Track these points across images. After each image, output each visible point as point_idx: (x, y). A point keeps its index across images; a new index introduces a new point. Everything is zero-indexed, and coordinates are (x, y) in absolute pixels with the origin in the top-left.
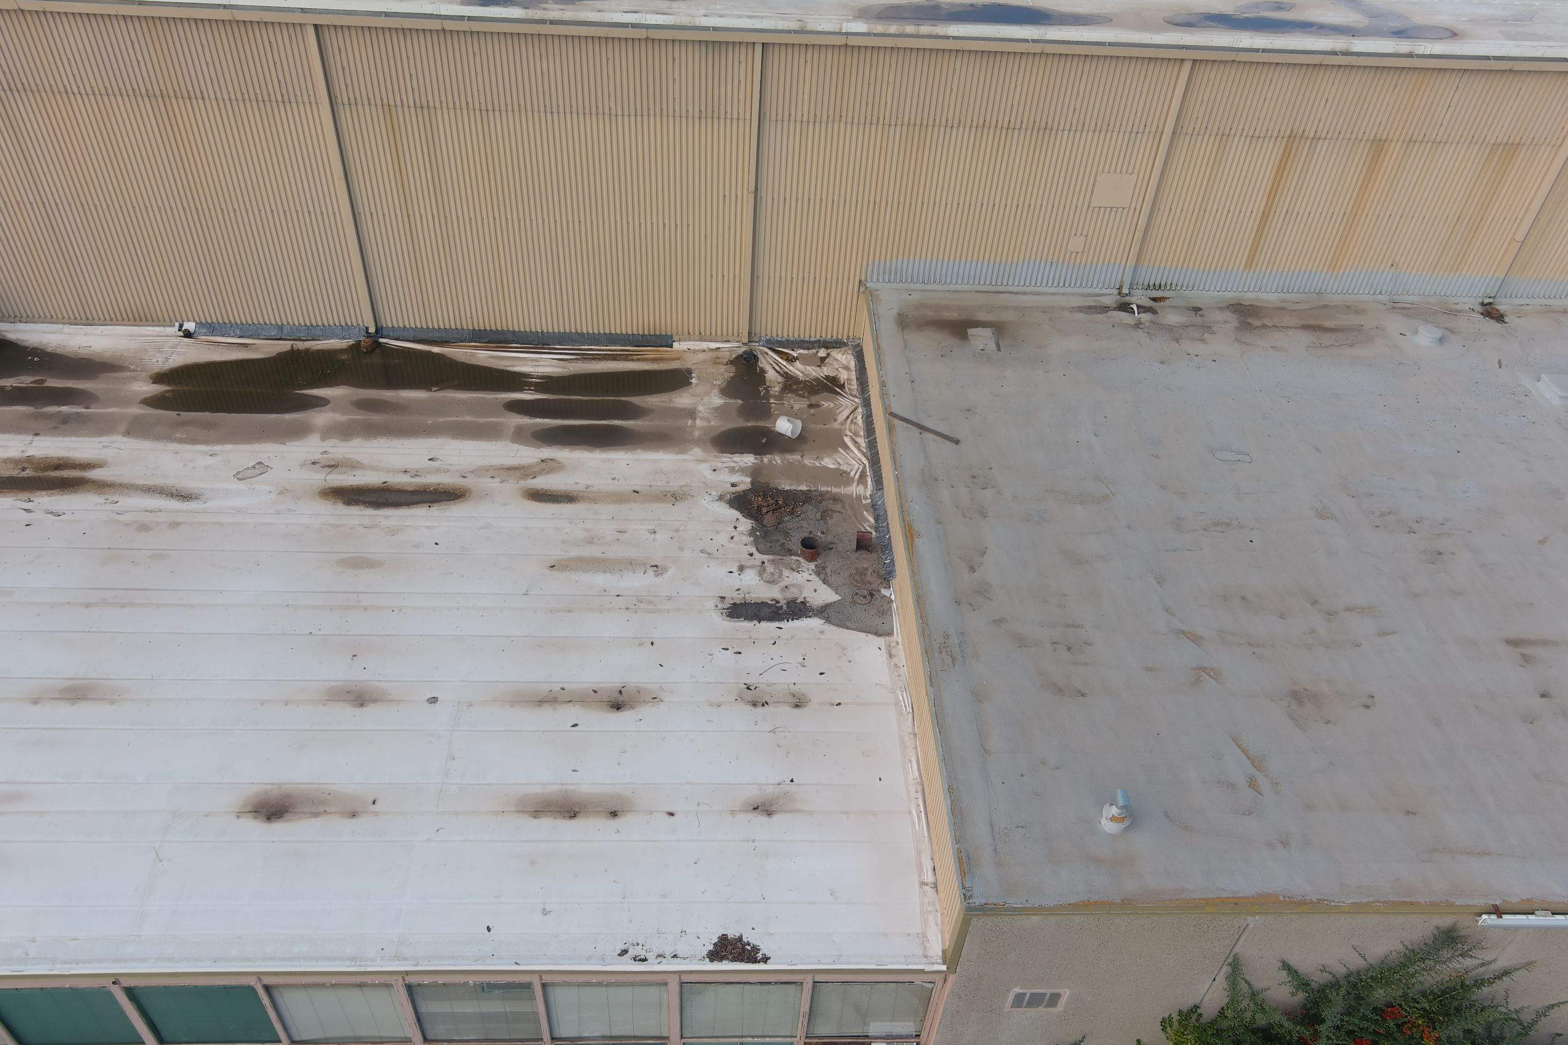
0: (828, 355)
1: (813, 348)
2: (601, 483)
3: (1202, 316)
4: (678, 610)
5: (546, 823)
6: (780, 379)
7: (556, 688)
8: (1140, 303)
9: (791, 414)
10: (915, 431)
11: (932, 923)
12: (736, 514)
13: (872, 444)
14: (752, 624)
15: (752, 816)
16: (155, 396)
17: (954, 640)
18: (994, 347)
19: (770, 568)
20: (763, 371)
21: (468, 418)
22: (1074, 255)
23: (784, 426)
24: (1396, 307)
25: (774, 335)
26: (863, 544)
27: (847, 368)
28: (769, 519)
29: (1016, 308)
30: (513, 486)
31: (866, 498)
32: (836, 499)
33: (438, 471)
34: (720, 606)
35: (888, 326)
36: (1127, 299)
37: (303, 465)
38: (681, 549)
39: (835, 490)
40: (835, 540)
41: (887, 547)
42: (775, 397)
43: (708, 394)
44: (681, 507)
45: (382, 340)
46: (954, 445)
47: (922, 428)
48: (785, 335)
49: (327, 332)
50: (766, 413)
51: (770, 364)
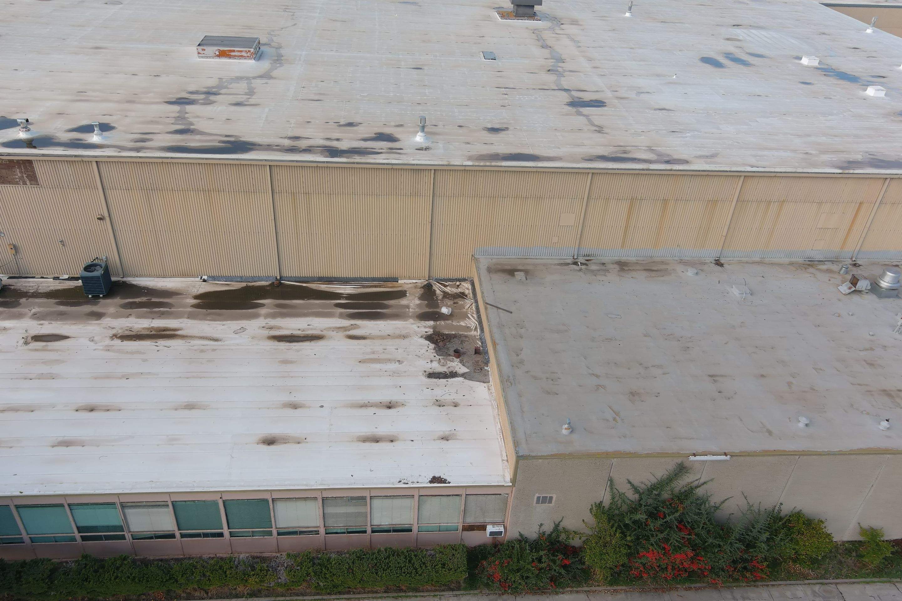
0: (460, 284)
1: (454, 281)
2: (375, 332)
3: (605, 266)
4: (409, 376)
5: (368, 445)
6: (442, 293)
7: (366, 402)
8: (582, 262)
9: (447, 306)
10: (496, 309)
11: (506, 471)
12: (428, 342)
13: (479, 317)
14: (437, 380)
15: (441, 441)
16: (196, 304)
17: (511, 378)
18: (525, 279)
19: (442, 361)
20: (435, 291)
21: (321, 310)
22: (554, 244)
23: (445, 310)
24: (682, 262)
25: (439, 277)
26: (477, 352)
27: (468, 289)
28: (441, 344)
29: (533, 264)
30: (341, 334)
31: (478, 336)
32: (466, 336)
33: (312, 329)
34: (424, 374)
35: (483, 272)
36: (576, 260)
37: (259, 328)
38: (408, 355)
39: (465, 333)
40: (466, 351)
41: (486, 353)
42: (440, 300)
43: (414, 299)
44: (407, 340)
45: (282, 282)
46: (510, 314)
47: (497, 308)
48: (443, 277)
49: (260, 279)
50: (437, 306)
51: (438, 288)
